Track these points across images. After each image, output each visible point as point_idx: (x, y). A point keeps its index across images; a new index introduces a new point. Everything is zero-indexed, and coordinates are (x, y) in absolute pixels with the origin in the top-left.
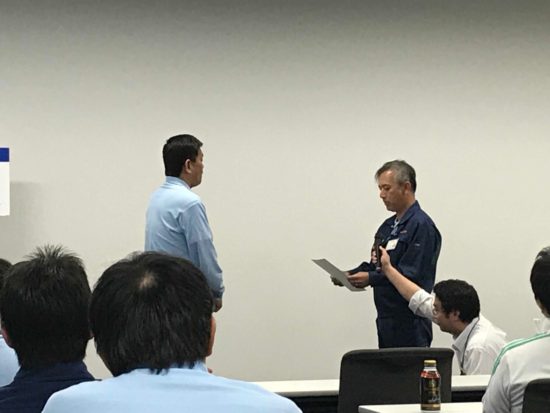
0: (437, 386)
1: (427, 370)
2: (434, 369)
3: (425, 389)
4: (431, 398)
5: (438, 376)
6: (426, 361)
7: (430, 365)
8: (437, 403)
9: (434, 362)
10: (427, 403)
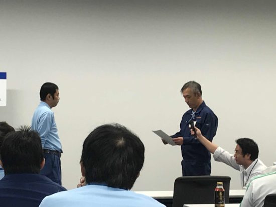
0: (223, 195)
1: (218, 187)
2: (222, 187)
3: (217, 197)
4: (220, 201)
5: (224, 190)
6: (218, 183)
7: (220, 185)
8: (223, 204)
9: (222, 183)
10: (218, 204)
